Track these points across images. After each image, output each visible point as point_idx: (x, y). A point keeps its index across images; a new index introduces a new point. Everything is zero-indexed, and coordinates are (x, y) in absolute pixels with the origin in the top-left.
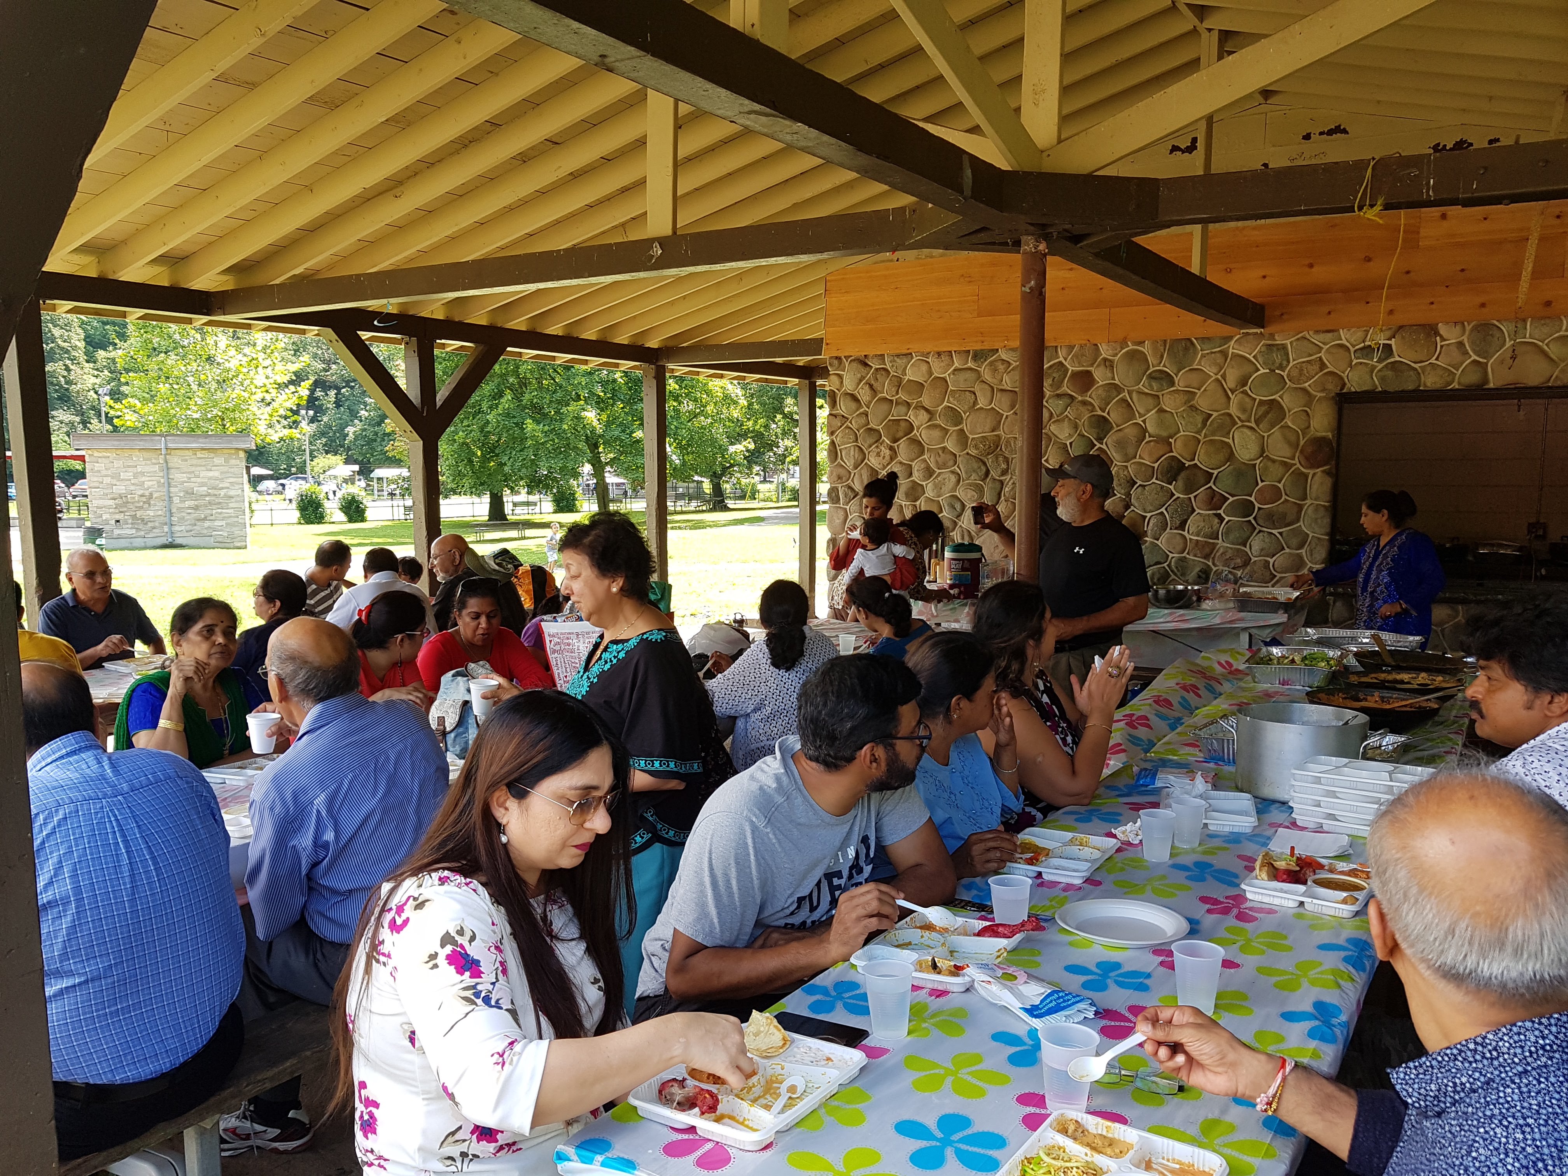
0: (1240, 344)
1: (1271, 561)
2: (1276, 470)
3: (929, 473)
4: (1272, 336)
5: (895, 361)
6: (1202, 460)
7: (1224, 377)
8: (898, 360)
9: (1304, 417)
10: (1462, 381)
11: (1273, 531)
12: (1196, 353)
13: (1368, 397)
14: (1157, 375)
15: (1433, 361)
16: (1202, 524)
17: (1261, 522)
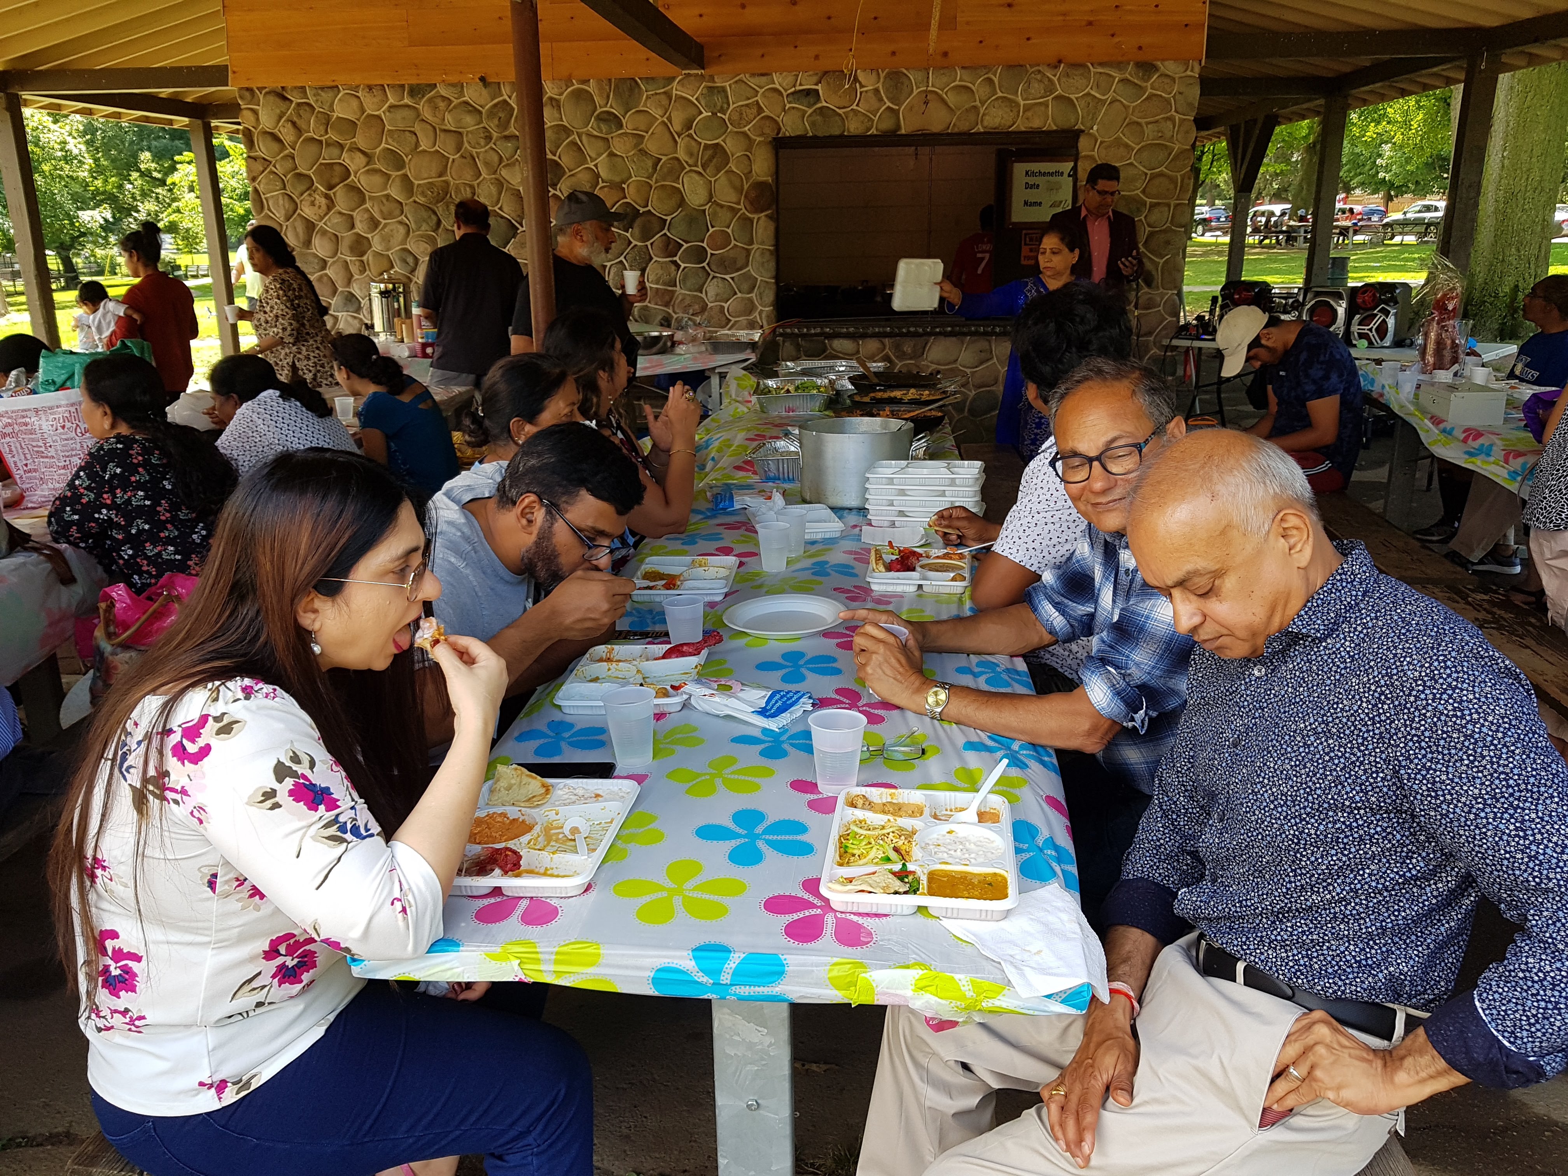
0: (683, 86)
1: (726, 306)
2: (725, 216)
3: (374, 224)
4: (712, 79)
5: (319, 95)
6: (656, 206)
7: (670, 119)
8: (323, 94)
9: (747, 162)
10: (880, 127)
11: (727, 277)
12: (640, 94)
13: (800, 142)
14: (605, 116)
15: (854, 107)
16: (661, 272)
17: (713, 267)
